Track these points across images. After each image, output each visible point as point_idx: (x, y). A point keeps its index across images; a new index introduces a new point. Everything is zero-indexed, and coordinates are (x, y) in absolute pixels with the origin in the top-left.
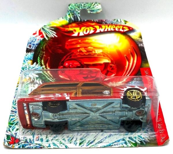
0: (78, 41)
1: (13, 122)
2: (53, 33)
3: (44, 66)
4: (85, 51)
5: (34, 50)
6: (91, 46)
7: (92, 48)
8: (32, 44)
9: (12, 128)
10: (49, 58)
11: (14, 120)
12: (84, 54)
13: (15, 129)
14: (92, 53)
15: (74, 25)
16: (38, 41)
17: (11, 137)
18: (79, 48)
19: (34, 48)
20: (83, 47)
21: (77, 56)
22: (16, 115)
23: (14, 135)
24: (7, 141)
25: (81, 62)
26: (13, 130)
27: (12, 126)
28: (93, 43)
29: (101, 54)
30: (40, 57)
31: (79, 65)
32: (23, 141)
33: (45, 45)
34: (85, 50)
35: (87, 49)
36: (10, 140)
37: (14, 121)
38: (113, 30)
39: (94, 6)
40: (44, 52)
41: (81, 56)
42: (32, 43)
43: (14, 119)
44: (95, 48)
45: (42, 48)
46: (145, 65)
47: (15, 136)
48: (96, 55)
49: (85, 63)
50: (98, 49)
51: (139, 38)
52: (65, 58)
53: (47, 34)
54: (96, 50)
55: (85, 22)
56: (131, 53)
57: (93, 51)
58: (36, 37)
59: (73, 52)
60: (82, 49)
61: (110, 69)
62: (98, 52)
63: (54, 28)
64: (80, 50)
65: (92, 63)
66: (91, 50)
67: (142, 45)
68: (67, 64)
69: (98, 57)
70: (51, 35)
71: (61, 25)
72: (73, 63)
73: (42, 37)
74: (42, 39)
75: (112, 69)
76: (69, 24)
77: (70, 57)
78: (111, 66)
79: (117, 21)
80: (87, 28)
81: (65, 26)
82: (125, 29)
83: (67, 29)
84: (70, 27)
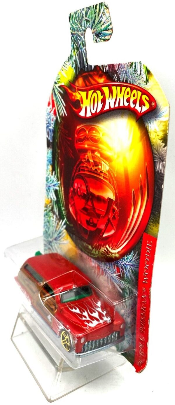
0: (86, 132)
2: (63, 104)
5: (52, 142)
6: (99, 152)
7: (99, 155)
10: (63, 164)
12: (91, 168)
14: (99, 168)
15: (80, 82)
18: (86, 151)
19: (52, 139)
20: (90, 150)
21: (84, 171)
25: (88, 187)
28: (101, 143)
29: (107, 173)
30: (57, 161)
31: (85, 193)
33: (58, 134)
35: (94, 157)
38: (126, 104)
40: (59, 151)
41: (88, 171)
42: (49, 128)
44: (102, 155)
46: (152, 229)
48: (102, 175)
49: (92, 190)
50: (105, 161)
51: (160, 142)
52: (75, 170)
53: (58, 108)
54: (103, 163)
55: (92, 73)
56: (141, 186)
57: (99, 163)
58: (50, 112)
59: (81, 159)
60: (89, 154)
61: (112, 216)
62: (105, 167)
63: (63, 91)
64: (87, 156)
65: (97, 193)
66: (97, 161)
67: (161, 168)
68: (76, 185)
69: (104, 181)
70: (61, 110)
71: (68, 82)
72: (81, 186)
73: (55, 113)
74: (55, 119)
75: (114, 218)
76: (76, 78)
77: (79, 171)
78: (114, 210)
79: (135, 70)
80: (95, 94)
81: (72, 85)
82: (144, 106)
83: (74, 94)
84: (76, 88)
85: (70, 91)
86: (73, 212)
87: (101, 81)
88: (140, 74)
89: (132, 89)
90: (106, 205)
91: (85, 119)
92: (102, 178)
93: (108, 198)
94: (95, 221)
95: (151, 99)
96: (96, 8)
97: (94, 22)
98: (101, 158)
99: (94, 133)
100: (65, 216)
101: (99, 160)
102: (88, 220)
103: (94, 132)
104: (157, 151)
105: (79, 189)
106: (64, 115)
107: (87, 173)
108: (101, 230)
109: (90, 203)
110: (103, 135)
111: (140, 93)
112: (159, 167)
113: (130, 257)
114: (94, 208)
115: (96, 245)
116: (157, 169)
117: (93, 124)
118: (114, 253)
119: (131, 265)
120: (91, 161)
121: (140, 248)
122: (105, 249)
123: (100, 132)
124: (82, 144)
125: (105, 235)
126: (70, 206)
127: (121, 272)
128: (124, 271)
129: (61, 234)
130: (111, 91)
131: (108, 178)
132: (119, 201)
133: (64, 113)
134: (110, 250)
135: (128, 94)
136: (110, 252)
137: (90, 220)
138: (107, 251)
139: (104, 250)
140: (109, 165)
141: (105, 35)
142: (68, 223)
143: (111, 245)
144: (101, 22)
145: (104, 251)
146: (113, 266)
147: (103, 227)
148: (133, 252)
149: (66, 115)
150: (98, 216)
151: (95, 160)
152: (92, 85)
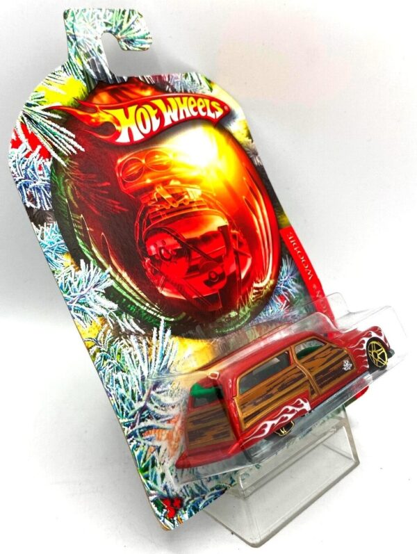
0: (141, 162)
1: (146, 463)
2: (67, 135)
3: (110, 269)
4: (169, 196)
5: (50, 210)
6: (176, 179)
7: (178, 183)
8: (33, 188)
9: (150, 478)
10: (103, 234)
11: (143, 456)
12: (172, 207)
13: (159, 479)
14: (185, 201)
15: (104, 97)
16: (41, 172)
17: (162, 500)
18: (151, 187)
19: (48, 204)
20: (158, 183)
21: (160, 217)
22: (140, 443)
23: (165, 493)
24: (163, 515)
25: (177, 235)
26: (155, 482)
27: (150, 474)
28: (174, 166)
30: (80, 237)
31: (179, 247)
32: (187, 499)
33: (68, 188)
34: (168, 191)
35: (170, 189)
36: (165, 510)
37: (144, 461)
38: (195, 114)
39: (131, 21)
40: (82, 216)
41: (168, 214)
42: (31, 186)
43: (141, 453)
44: (183, 181)
45: (67, 201)
46: (283, 221)
47: (168, 493)
48: (195, 205)
49: (187, 236)
50: (191, 186)
51: (247, 140)
52: (138, 227)
53: (54, 143)
54: (188, 190)
55: (126, 86)
56: (250, 188)
57: (183, 192)
58: (27, 156)
59: (146, 204)
60: (160, 190)
61: (236, 245)
62: (194, 194)
63: (60, 115)
64: (157, 194)
65: (197, 234)
66: (178, 191)
67: (258, 161)
68: (153, 248)
69: (201, 212)
70: (65, 146)
71: (73, 100)
72: (164, 243)
73: (45, 154)
74: (49, 164)
75: (240, 244)
76: (91, 94)
77: (149, 223)
78: (234, 236)
79: (193, 80)
80: (141, 110)
81: (85, 103)
82: (217, 111)
83: (94, 115)
84: (97, 106)
85: (80, 113)
86: (174, 292)
87: (148, 93)
88: (201, 83)
89: (196, 98)
90: (221, 238)
91: (133, 145)
92: (196, 210)
93: (219, 228)
94: (218, 270)
95: (222, 105)
96: (124, 13)
97: (121, 27)
98: (184, 185)
99: (158, 159)
100: (158, 316)
101: (182, 189)
102: (208, 278)
103: (157, 156)
104: (248, 148)
105: (163, 251)
106: (75, 152)
107: (167, 217)
108: (234, 273)
109: (195, 255)
110: (174, 155)
111: (207, 102)
112: (257, 161)
113: (284, 268)
114: (206, 257)
115: (240, 300)
116: (256, 164)
117: (151, 147)
118: (267, 285)
119: (291, 275)
120: (167, 196)
121: (287, 249)
122: (255, 291)
123: (167, 154)
124: (140, 181)
125: (243, 275)
126: (159, 288)
127: (287, 298)
128: (288, 293)
129: (166, 358)
130: (167, 104)
131: (205, 204)
132: (234, 221)
133: (75, 148)
134: (261, 285)
135: (192, 103)
136: (261, 288)
137: (210, 278)
138: (257, 291)
139: (254, 294)
140: (199, 187)
141: (142, 44)
142: (172, 320)
143: (257, 279)
144: (131, 29)
145: (254, 296)
146: (275, 301)
147: (233, 268)
148: (283, 260)
149: (83, 150)
150: (219, 260)
151: (174, 193)
152: (131, 99)
